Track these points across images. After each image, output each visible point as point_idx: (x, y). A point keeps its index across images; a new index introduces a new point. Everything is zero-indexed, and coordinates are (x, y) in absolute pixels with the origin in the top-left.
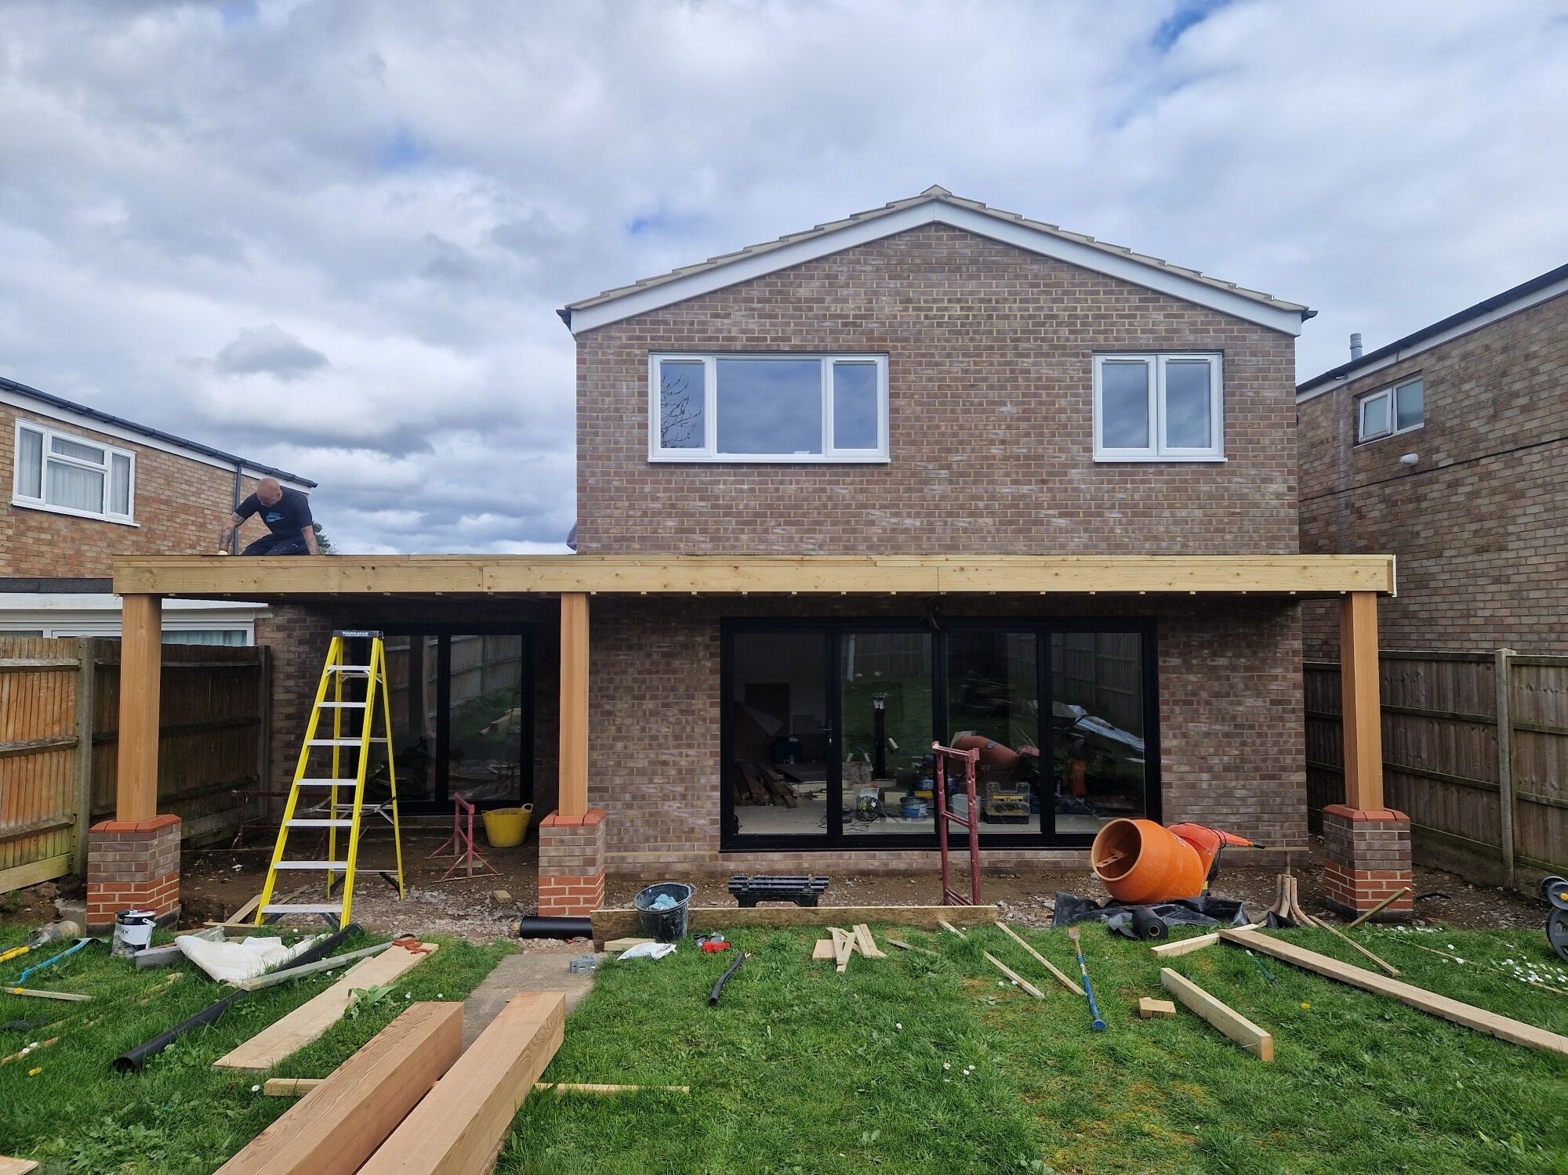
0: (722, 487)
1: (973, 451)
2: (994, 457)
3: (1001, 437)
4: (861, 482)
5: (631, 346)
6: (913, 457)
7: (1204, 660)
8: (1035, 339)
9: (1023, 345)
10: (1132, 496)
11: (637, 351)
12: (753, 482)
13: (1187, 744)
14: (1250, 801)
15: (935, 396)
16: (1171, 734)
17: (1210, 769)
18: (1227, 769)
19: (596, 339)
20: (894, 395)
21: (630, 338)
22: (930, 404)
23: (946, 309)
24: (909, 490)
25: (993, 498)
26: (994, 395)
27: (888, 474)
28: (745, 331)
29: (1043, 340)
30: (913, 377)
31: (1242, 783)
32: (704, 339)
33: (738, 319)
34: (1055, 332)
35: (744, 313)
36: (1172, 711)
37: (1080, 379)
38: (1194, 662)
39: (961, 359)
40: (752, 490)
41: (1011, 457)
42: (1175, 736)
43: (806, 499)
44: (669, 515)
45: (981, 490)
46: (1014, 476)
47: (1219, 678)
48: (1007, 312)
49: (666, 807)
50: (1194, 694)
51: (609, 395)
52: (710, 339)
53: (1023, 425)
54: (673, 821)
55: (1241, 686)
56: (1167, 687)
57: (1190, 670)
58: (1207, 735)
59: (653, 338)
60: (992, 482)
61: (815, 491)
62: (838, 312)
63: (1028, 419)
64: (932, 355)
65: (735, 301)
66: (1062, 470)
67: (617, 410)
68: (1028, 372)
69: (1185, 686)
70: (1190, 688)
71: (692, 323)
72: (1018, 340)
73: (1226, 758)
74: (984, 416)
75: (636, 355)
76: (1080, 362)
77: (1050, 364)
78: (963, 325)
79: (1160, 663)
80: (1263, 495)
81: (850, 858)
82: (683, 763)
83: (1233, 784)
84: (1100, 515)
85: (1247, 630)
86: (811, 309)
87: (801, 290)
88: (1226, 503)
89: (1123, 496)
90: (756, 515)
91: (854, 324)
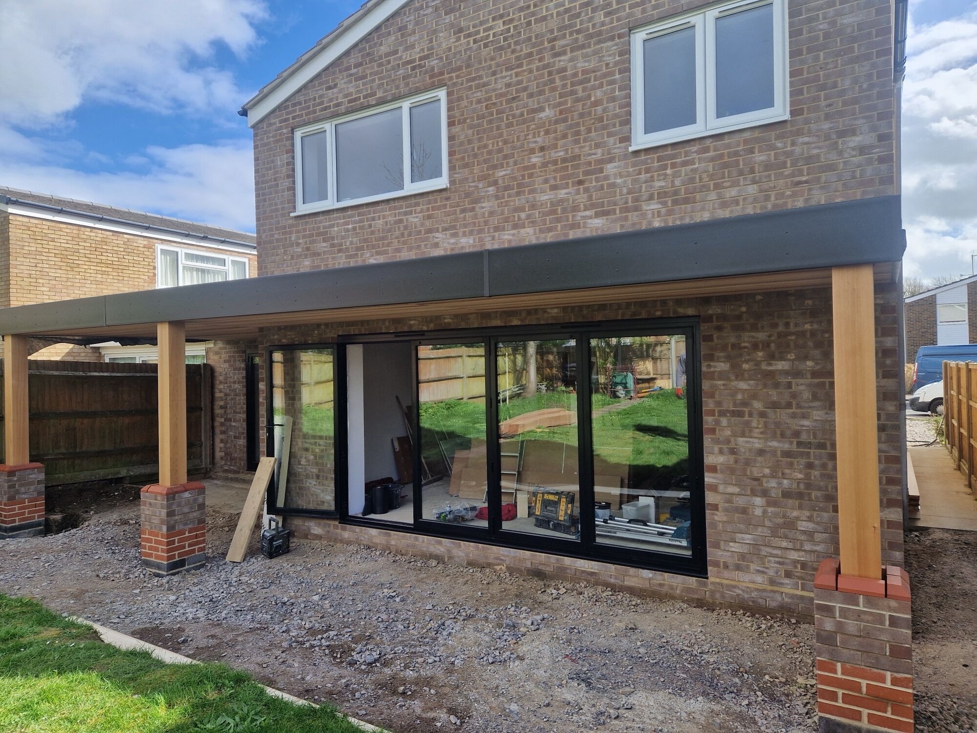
0: (336, 229)
1: (515, 163)
2: (534, 166)
3: (540, 144)
4: (428, 209)
5: (281, 128)
6: (467, 179)
7: (758, 364)
8: (571, 34)
9: (559, 43)
10: (673, 182)
11: (285, 131)
12: (355, 222)
13: (736, 462)
14: (818, 537)
15: (483, 117)
16: (716, 449)
17: (765, 493)
18: (786, 494)
19: (263, 128)
20: (451, 124)
21: (281, 122)
22: (479, 125)
23: (490, 28)
24: (463, 211)
25: (533, 207)
26: (533, 103)
27: (447, 199)
28: (346, 96)
29: (578, 32)
30: (464, 103)
31: (807, 513)
32: (321, 110)
33: (343, 86)
34: (590, 19)
35: (346, 80)
36: (718, 423)
37: (616, 64)
38: (745, 366)
39: (504, 74)
40: (354, 229)
41: (548, 162)
42: (721, 452)
43: (389, 231)
44: (306, 256)
45: (523, 201)
46: (552, 182)
47: (776, 385)
48: (544, 13)
49: (308, 484)
50: (745, 404)
51: (270, 169)
52: (325, 109)
53: (561, 127)
54: (312, 495)
55: (807, 395)
56: (712, 396)
57: (740, 375)
58: (761, 452)
59: (294, 118)
60: (531, 192)
61: (396, 222)
62: (408, 59)
63: (565, 120)
64: (480, 77)
65: (340, 71)
66: (598, 168)
67: (275, 179)
68: (564, 70)
69: (733, 395)
70: (739, 397)
71: (315, 99)
72: (554, 39)
73: (785, 481)
74: (525, 126)
75: (284, 134)
76: (616, 45)
77: (585, 56)
78: (505, 39)
79: (704, 369)
80: (841, 153)
81: (423, 541)
82: (317, 450)
83: (795, 513)
84: (637, 209)
85: (815, 326)
86: (389, 62)
87: (382, 48)
88: (787, 172)
89: (662, 184)
90: (358, 249)
91: (420, 66)
